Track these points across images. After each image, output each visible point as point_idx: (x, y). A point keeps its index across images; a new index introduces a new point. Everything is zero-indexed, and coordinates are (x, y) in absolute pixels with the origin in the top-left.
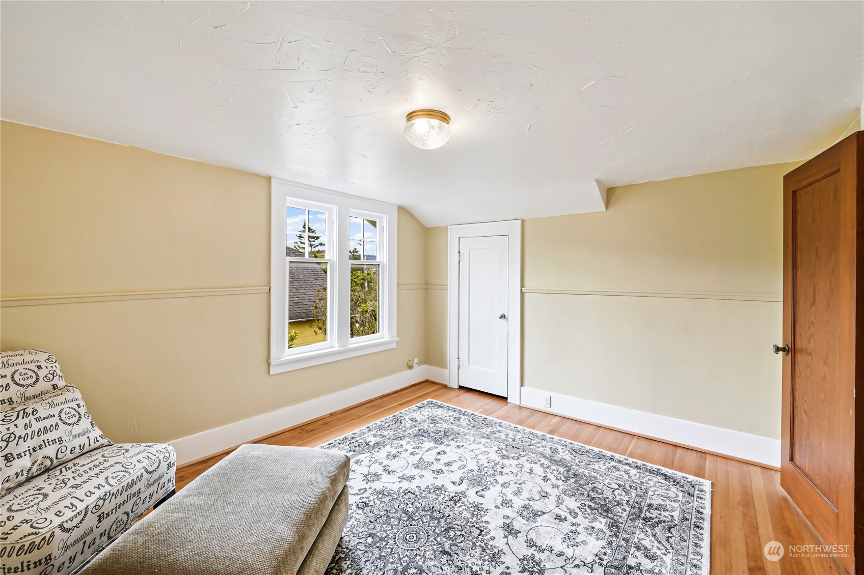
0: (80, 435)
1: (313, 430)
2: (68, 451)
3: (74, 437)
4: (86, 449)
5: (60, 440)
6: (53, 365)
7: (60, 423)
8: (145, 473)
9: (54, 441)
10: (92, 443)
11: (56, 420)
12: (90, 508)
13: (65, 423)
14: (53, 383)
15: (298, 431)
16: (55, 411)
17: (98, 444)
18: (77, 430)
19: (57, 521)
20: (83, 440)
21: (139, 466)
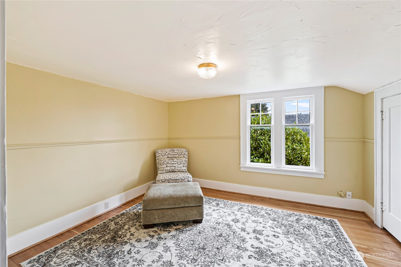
0: (179, 167)
1: (254, 199)
2: (176, 170)
3: (178, 167)
4: (180, 171)
5: (175, 167)
6: (186, 152)
7: (176, 163)
8: (180, 179)
9: (174, 166)
10: (181, 170)
11: (176, 162)
12: (167, 179)
13: (177, 164)
14: (184, 156)
15: (250, 197)
16: (177, 161)
17: (183, 171)
18: (179, 166)
19: (162, 179)
20: (180, 169)
21: (180, 177)
